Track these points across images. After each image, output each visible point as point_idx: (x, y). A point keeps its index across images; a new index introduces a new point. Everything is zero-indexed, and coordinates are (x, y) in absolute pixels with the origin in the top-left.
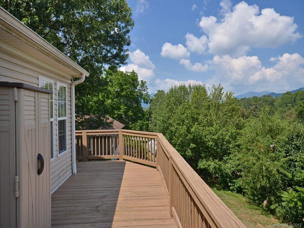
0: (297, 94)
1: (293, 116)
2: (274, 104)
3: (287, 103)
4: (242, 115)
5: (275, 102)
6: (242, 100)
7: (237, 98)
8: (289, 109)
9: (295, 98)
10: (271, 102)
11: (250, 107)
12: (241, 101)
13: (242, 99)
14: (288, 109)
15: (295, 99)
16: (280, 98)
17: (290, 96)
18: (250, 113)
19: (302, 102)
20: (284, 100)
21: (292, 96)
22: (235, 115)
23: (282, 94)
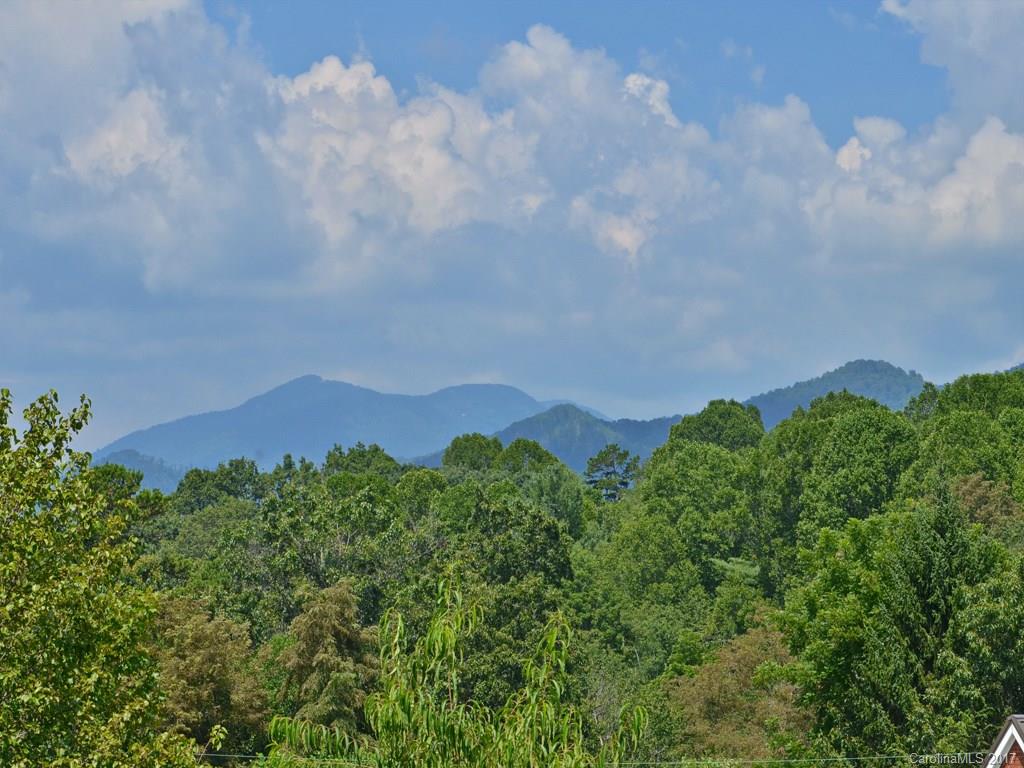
0: (807, 442)
1: (775, 709)
2: (577, 551)
3: (713, 548)
4: (198, 704)
5: (590, 526)
6: (199, 488)
7: (130, 468)
8: (730, 624)
9: (794, 487)
10: (540, 538)
11: (303, 588)
12: (188, 508)
13: (196, 481)
14: (720, 621)
15: (795, 503)
16: (645, 483)
17: (742, 461)
18: (301, 672)
19: (855, 536)
20: (680, 511)
21: (757, 463)
22: (106, 710)
23: (659, 423)
